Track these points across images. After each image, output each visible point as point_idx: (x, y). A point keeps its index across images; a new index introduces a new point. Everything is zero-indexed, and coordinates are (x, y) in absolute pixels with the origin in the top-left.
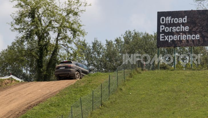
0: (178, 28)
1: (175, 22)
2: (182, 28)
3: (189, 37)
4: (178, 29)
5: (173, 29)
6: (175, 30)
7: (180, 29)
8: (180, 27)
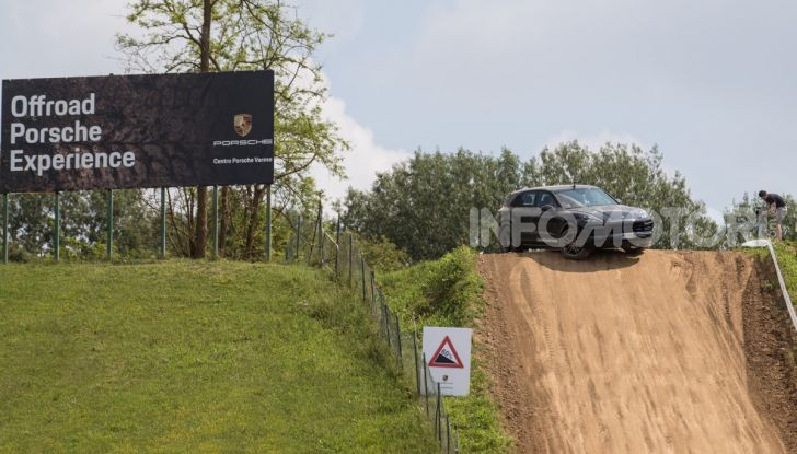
0: (68, 132)
1: (58, 112)
2: (81, 132)
3: (101, 159)
4: (68, 134)
5: (51, 134)
6: (58, 136)
7: (74, 134)
8: (74, 127)
